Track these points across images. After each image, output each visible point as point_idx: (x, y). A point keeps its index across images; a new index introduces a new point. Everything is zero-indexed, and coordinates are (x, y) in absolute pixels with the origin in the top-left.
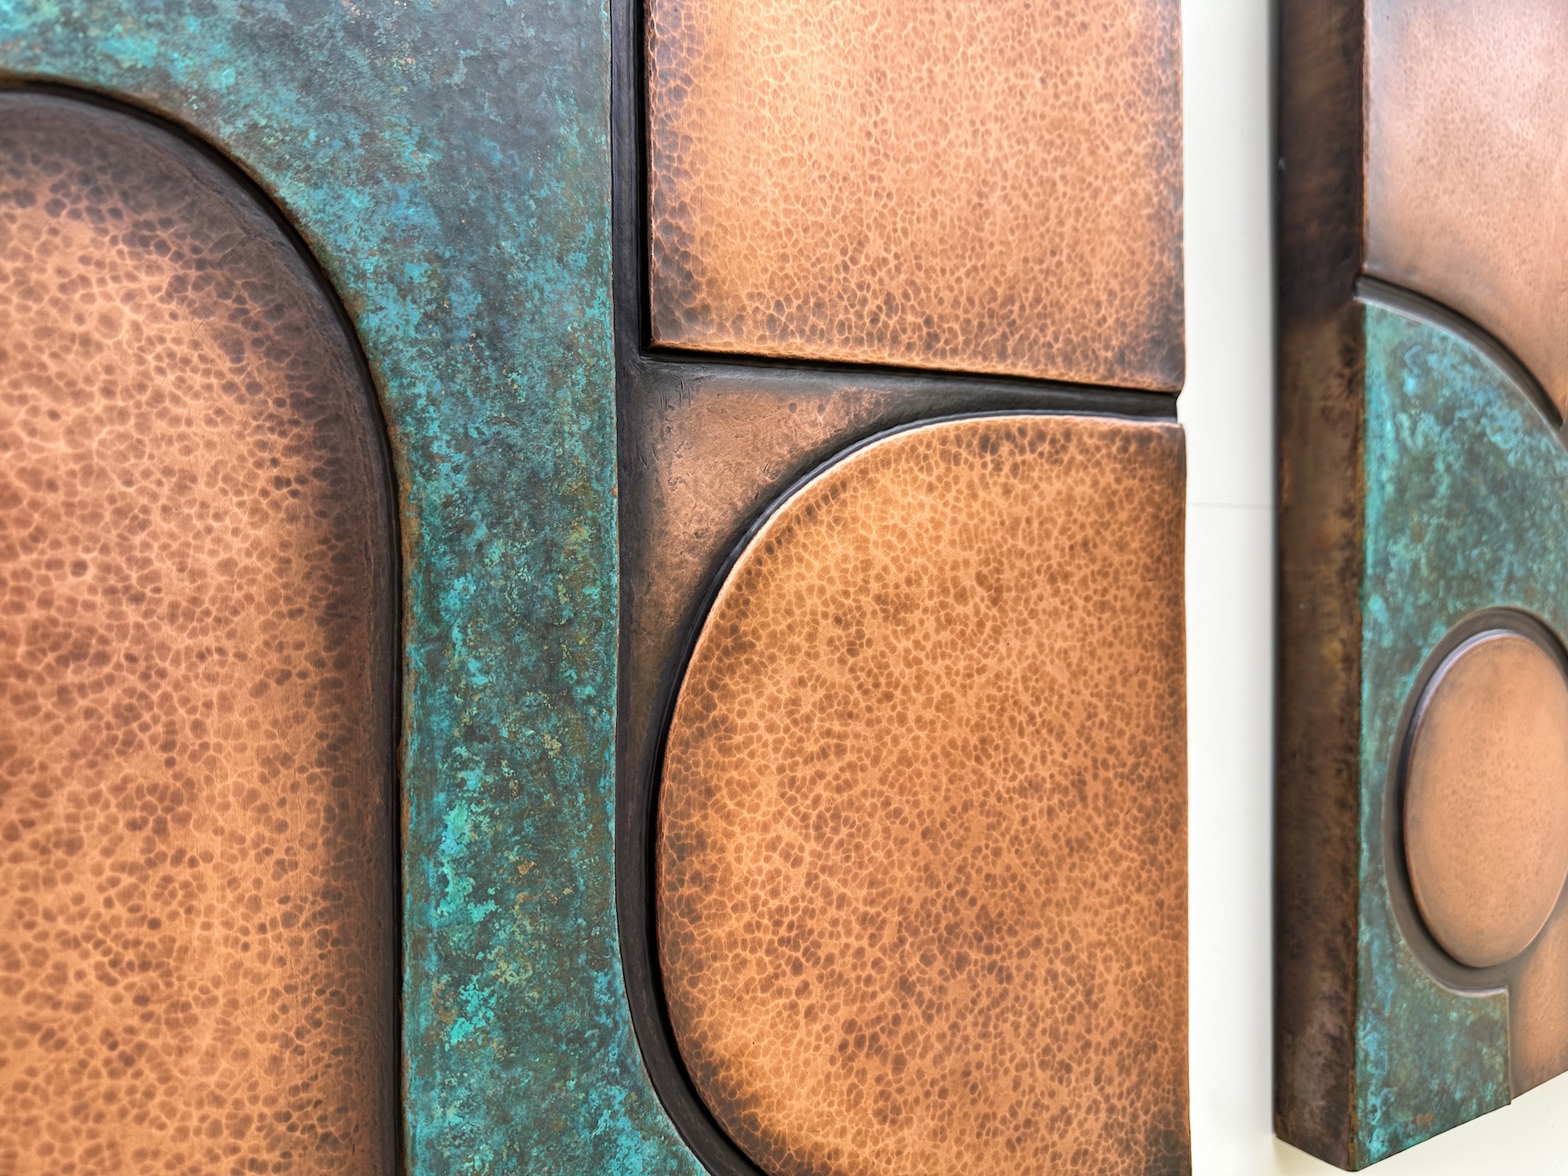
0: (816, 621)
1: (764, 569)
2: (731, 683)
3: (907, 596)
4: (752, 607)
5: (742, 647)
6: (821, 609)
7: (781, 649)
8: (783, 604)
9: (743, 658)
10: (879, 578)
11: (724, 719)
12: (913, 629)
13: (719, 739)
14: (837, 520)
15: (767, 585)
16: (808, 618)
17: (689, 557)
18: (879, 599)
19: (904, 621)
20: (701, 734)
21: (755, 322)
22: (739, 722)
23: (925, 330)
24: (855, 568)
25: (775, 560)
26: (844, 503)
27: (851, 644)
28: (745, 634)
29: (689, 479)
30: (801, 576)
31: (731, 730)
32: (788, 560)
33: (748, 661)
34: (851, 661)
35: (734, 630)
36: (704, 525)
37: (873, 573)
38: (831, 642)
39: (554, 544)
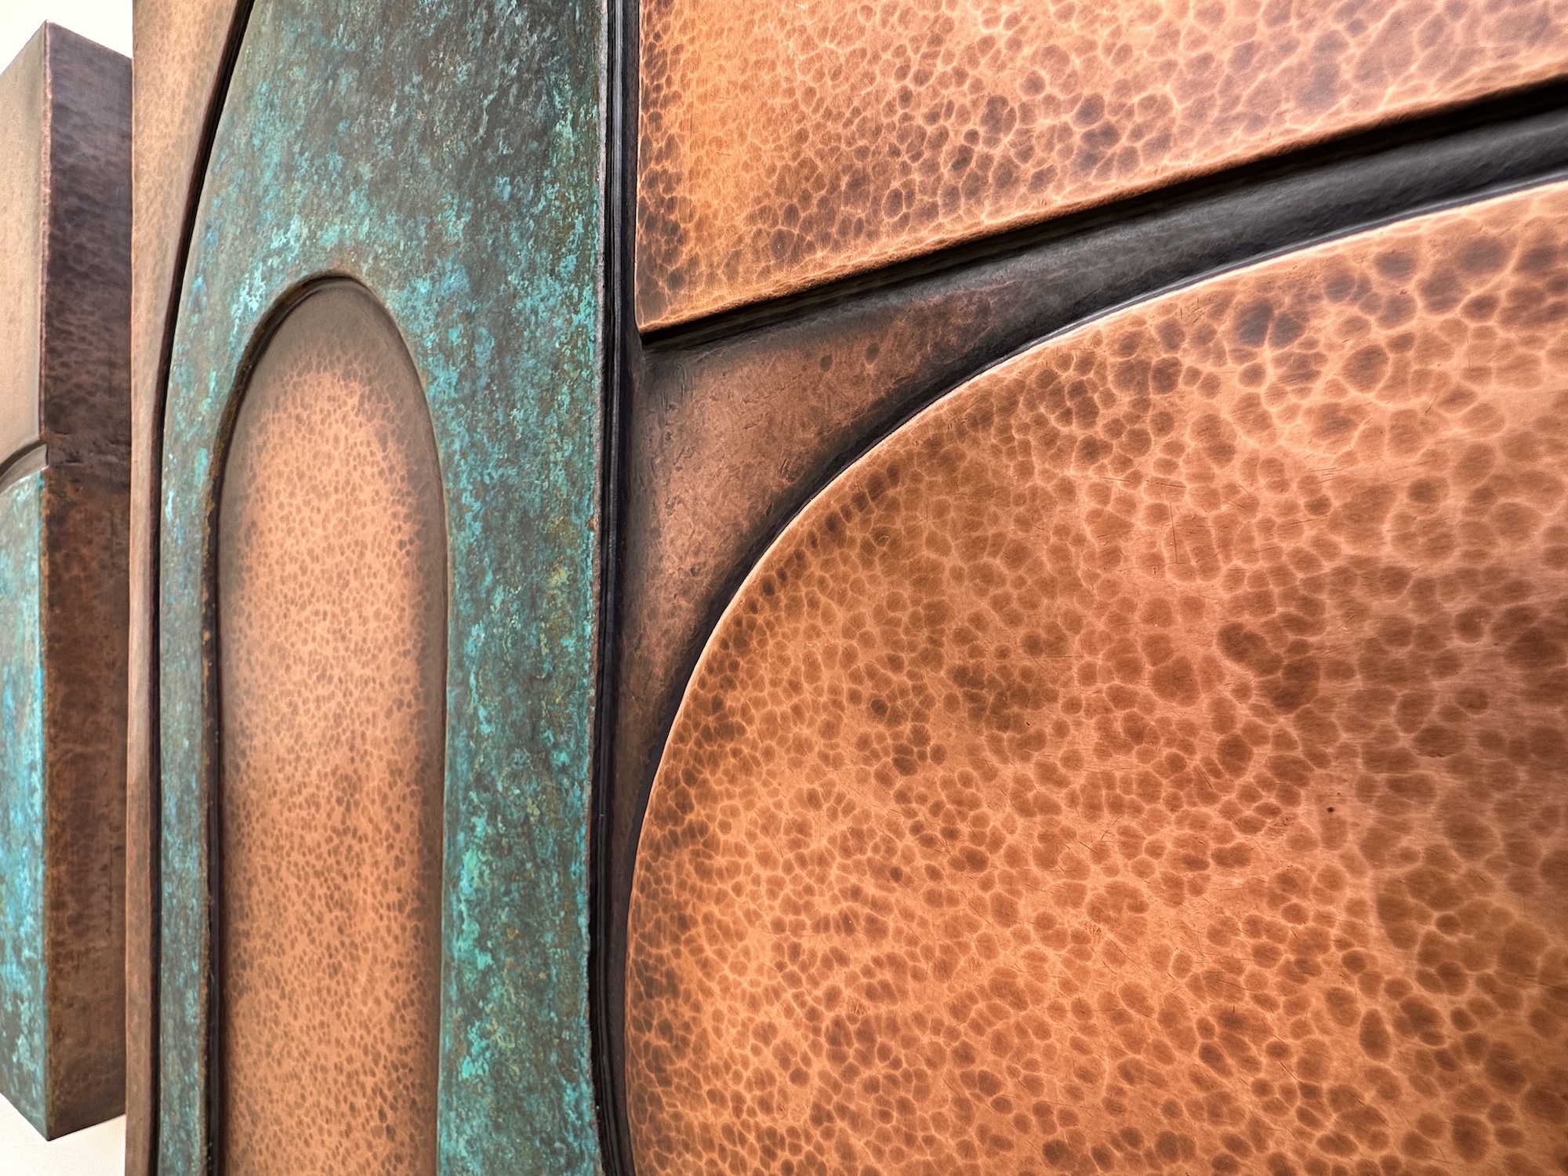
0: (837, 704)
1: (760, 619)
2: (715, 779)
3: (1026, 674)
4: (742, 675)
5: (728, 731)
6: (846, 685)
7: (782, 741)
8: (786, 674)
9: (729, 746)
10: (962, 637)
11: (703, 829)
12: (1039, 741)
13: (696, 854)
14: (879, 536)
15: (762, 643)
16: (824, 698)
17: (684, 603)
18: (961, 675)
19: (1018, 724)
20: (674, 841)
21: (756, 252)
22: (722, 837)
23: (1079, 131)
24: (915, 619)
25: (775, 606)
26: (893, 506)
27: (901, 750)
28: (732, 712)
29: (688, 498)
30: (813, 632)
31: (711, 845)
32: (794, 606)
33: (736, 753)
34: (900, 782)
35: (718, 704)
36: (702, 559)
37: (951, 627)
38: (863, 743)
39: (539, 589)
